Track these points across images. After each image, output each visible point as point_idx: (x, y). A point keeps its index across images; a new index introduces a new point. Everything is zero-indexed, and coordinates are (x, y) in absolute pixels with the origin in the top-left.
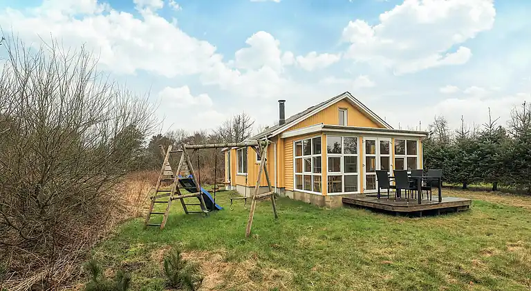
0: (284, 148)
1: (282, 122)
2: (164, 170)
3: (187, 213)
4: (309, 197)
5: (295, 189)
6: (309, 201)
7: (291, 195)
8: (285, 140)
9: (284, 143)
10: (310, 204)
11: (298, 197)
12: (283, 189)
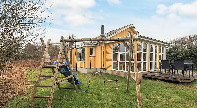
0: (106, 48)
1: (102, 36)
2: (45, 58)
3: (60, 89)
4: (124, 73)
5: (113, 69)
6: (123, 76)
7: (110, 73)
8: (106, 44)
9: (106, 46)
10: (125, 77)
11: (115, 73)
12: (104, 69)
